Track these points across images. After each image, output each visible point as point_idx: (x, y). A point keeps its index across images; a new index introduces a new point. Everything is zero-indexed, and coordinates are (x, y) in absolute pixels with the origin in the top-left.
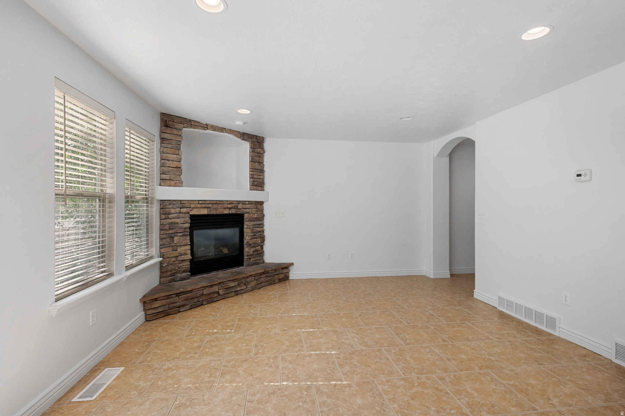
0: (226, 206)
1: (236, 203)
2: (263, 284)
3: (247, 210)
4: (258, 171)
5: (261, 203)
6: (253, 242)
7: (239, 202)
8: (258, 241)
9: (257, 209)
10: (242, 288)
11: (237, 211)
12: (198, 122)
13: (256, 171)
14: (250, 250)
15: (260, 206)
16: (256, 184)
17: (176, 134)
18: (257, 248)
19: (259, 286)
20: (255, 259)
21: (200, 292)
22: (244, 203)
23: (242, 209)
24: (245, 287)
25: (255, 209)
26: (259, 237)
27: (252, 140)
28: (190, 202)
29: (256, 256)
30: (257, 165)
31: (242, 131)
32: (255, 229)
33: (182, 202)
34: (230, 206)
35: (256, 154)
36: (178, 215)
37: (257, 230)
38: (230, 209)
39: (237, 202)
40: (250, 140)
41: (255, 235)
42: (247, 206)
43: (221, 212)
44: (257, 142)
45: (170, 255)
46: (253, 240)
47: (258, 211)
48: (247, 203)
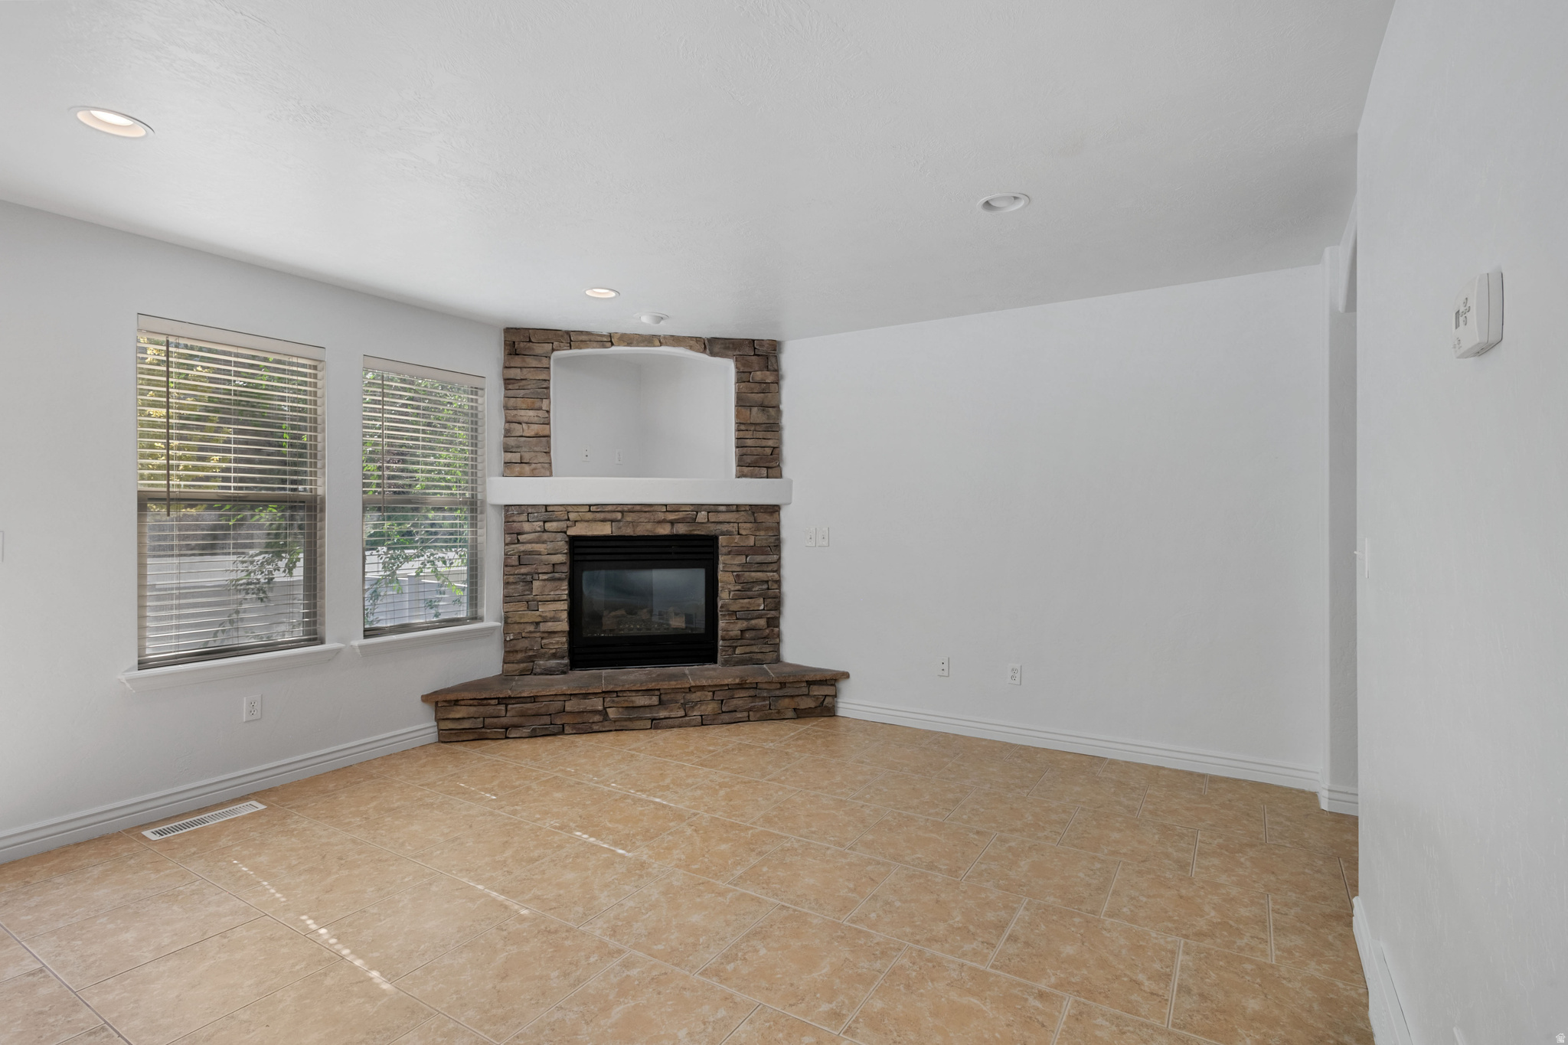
0: (661, 516)
1: (688, 509)
2: (739, 715)
3: (725, 527)
4: (758, 428)
5: (774, 510)
6: (742, 607)
7: (698, 508)
8: (759, 605)
9: (756, 524)
10: (673, 714)
11: (694, 528)
12: (588, 333)
13: (753, 428)
14: (732, 626)
15: (768, 518)
16: (749, 461)
17: (534, 366)
18: (753, 622)
19: (726, 717)
20: (748, 649)
21: (558, 705)
22: (712, 509)
23: (710, 525)
24: (681, 713)
25: (749, 525)
26: (760, 596)
27: (737, 353)
28: (570, 509)
29: (753, 642)
30: (756, 415)
31: (707, 334)
32: (748, 573)
33: (549, 509)
34: (671, 517)
35: (753, 385)
36: (540, 536)
37: (752, 578)
38: (672, 523)
39: (692, 508)
40: (730, 353)
41: (750, 590)
42: (722, 517)
43: (647, 530)
44: (755, 355)
45: (521, 618)
46: (741, 601)
47: (758, 530)
48: (723, 508)
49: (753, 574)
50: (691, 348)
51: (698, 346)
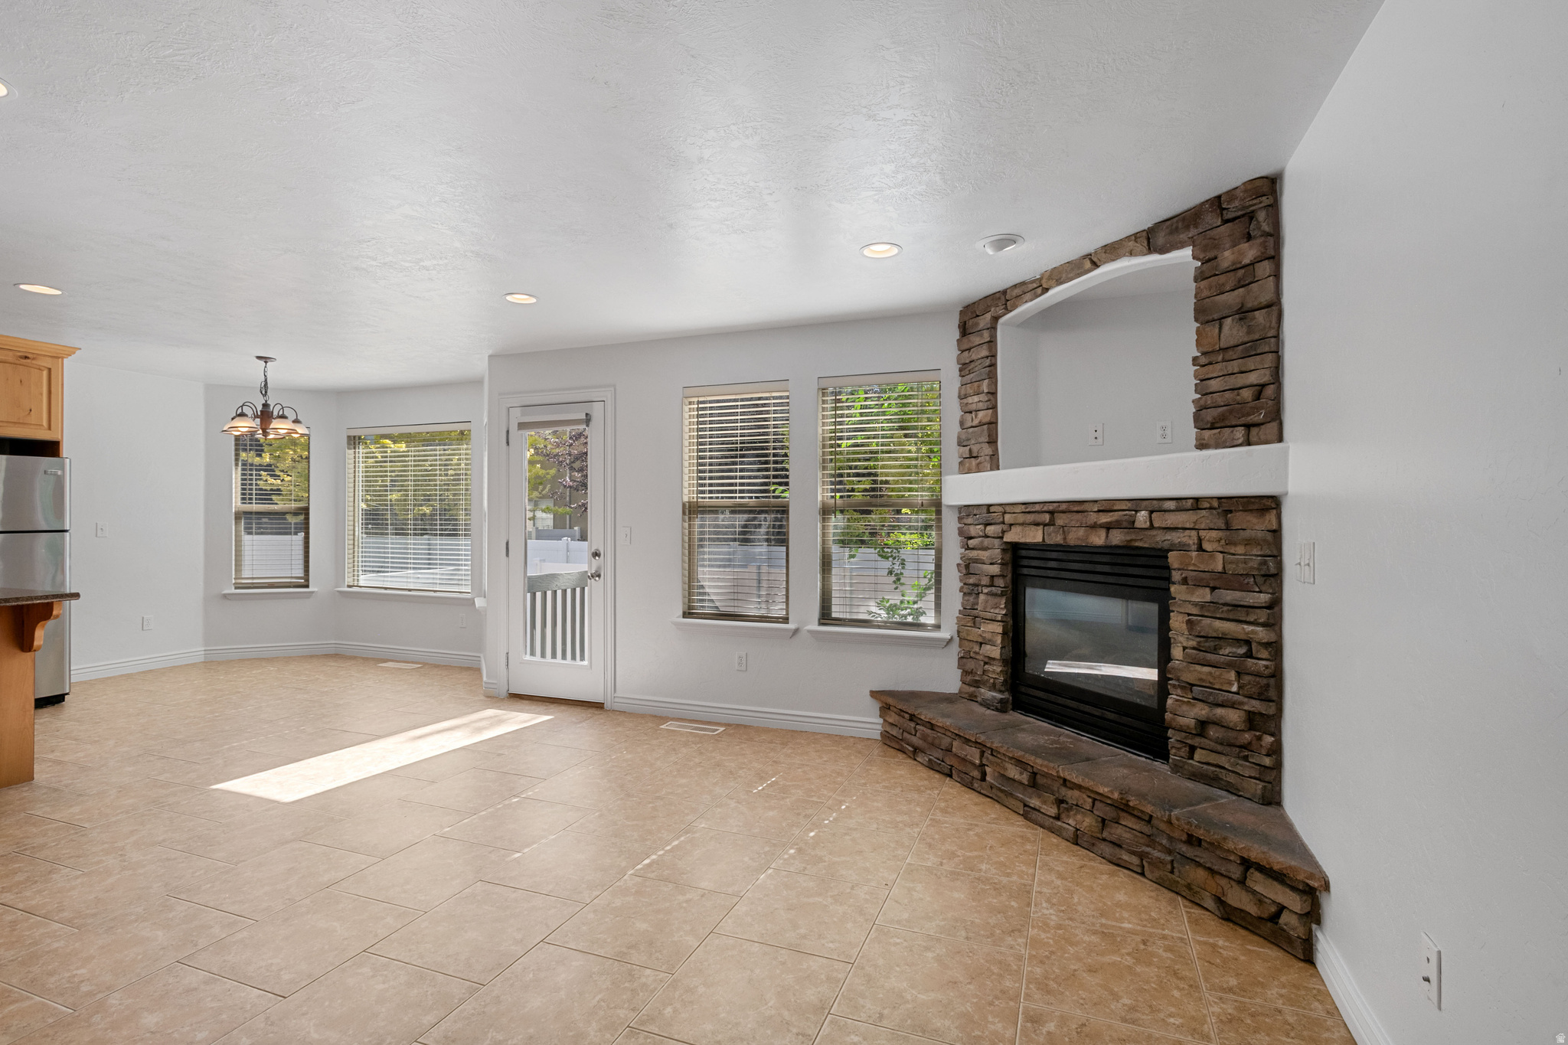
0: (1093, 518)
1: (1124, 508)
3: (1176, 537)
4: (1230, 354)
5: (1269, 505)
6: (1201, 680)
7: (1137, 503)
8: (1231, 684)
9: (1228, 533)
10: (1045, 808)
11: (1133, 537)
12: (1023, 283)
13: (1220, 358)
14: (1185, 708)
15: (1255, 520)
17: (978, 343)
18: (1219, 711)
19: (1107, 849)
20: (1213, 758)
22: (1155, 505)
23: (1154, 532)
24: (1052, 811)
25: (1214, 534)
26: (1229, 665)
27: (1193, 232)
28: (1008, 509)
29: (1219, 748)
30: (1232, 332)
32: (1208, 621)
33: (992, 509)
34: (1105, 519)
35: (1222, 279)
36: (982, 542)
37: (1216, 631)
38: (1108, 527)
39: (1129, 505)
40: (1183, 237)
41: (1215, 650)
42: (1172, 519)
43: (1078, 539)
44: (1225, 222)
45: (968, 634)
46: (1198, 667)
47: (1230, 543)
48: (1172, 505)
49: (1218, 624)
50: (1131, 254)
51: (1139, 247)
